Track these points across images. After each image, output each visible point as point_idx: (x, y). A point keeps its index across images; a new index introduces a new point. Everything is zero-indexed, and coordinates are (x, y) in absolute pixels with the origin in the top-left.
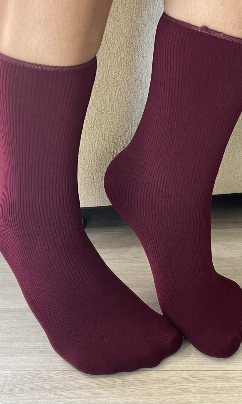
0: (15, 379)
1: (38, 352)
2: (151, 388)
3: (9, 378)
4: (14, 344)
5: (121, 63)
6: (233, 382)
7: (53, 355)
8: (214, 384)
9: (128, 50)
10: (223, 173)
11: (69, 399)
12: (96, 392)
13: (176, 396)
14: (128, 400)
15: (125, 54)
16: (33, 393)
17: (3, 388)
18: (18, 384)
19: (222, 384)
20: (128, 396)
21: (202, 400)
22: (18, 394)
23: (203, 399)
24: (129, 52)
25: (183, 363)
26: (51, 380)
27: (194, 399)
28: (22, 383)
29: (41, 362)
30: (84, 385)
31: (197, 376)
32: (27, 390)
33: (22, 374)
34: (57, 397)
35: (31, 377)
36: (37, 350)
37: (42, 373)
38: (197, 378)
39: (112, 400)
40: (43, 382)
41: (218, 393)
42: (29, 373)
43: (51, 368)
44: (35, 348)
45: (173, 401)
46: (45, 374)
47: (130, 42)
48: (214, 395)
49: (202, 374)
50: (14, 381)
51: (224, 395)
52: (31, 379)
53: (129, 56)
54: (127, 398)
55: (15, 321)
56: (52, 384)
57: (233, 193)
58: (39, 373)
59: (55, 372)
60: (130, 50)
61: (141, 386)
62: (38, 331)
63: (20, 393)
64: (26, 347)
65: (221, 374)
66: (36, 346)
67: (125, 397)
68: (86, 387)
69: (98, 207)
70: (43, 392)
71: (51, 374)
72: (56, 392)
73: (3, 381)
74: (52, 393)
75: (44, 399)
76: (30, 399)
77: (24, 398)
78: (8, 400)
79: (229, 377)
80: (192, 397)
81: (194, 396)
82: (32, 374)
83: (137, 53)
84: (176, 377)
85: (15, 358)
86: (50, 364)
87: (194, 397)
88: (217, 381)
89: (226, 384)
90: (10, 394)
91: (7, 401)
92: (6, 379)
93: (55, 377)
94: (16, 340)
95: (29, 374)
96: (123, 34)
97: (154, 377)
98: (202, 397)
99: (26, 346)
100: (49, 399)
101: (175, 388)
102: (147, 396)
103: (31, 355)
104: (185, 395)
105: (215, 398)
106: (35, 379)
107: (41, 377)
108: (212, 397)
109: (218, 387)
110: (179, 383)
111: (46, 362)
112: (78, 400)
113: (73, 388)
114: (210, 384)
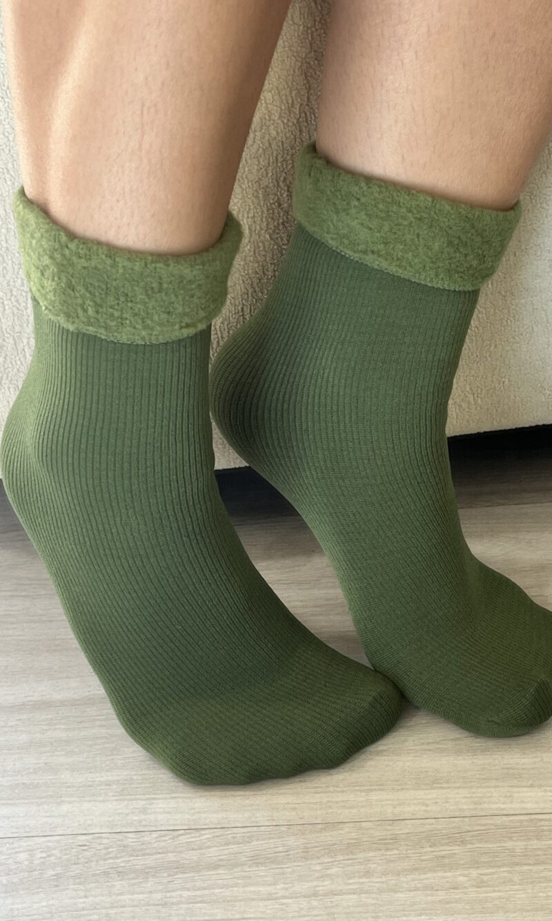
0: (68, 852)
1: (116, 792)
2: (369, 860)
3: (54, 852)
4: (62, 776)
5: (270, 149)
7: (147, 796)
8: (509, 844)
9: (285, 121)
10: (509, 381)
11: (188, 890)
12: (247, 873)
13: (425, 874)
14: (317, 889)
15: (279, 131)
16: (108, 882)
17: (41, 873)
18: (75, 864)
19: (525, 843)
20: (318, 879)
21: (482, 882)
22: (75, 884)
23: (485, 878)
24: (288, 126)
25: (436, 803)
26: (146, 852)
27: (465, 879)
28: (83, 860)
29: (122, 813)
30: (220, 860)
31: (469, 828)
32: (94, 875)
33: (81, 841)
34: (160, 887)
35: (102, 846)
36: (114, 787)
37: (126, 837)
38: (471, 834)
39: (282, 889)
40: (130, 856)
41: (517, 864)
42: (98, 838)
43: (145, 826)
44: (108, 784)
45: (420, 885)
46: (133, 838)
47: (288, 103)
48: (509, 869)
49: (481, 825)
50: (65, 857)
51: (530, 868)
52: (104, 852)
53: (288, 135)
54: (315, 883)
55: (63, 727)
56: (150, 861)
57: (534, 425)
58: (119, 837)
59: (155, 835)
60: (288, 120)
61: (346, 857)
62: (114, 745)
63: (80, 884)
64: (89, 783)
65: (521, 821)
66: (110, 778)
67: (312, 881)
68: (224, 863)
69: (235, 468)
70: (130, 879)
71: (146, 839)
72: (157, 877)
73: (41, 858)
74: (151, 879)
75: (133, 894)
76: (102, 895)
77: (88, 894)
78: (53, 899)
79: (542, 828)
80: (460, 875)
81: (466, 872)
82: (105, 841)
83: (306, 127)
84: (423, 832)
85: (65, 808)
86: (143, 817)
87: (465, 875)
88: (514, 839)
89: (535, 843)
90: (57, 886)
91: (51, 902)
92: (48, 853)
93: (155, 845)
94: (66, 769)
95: (99, 841)
96: (271, 86)
97: (375, 835)
98: (481, 874)
99: (89, 779)
100: (143, 893)
101: (422, 858)
102: (360, 877)
103: (101, 799)
104: (445, 872)
105: (510, 875)
106: (111, 850)
107: (124, 847)
108: (506, 874)
109: (517, 851)
110: (431, 847)
111: (134, 813)
112: (206, 892)
113: (196, 868)
114: (499, 845)
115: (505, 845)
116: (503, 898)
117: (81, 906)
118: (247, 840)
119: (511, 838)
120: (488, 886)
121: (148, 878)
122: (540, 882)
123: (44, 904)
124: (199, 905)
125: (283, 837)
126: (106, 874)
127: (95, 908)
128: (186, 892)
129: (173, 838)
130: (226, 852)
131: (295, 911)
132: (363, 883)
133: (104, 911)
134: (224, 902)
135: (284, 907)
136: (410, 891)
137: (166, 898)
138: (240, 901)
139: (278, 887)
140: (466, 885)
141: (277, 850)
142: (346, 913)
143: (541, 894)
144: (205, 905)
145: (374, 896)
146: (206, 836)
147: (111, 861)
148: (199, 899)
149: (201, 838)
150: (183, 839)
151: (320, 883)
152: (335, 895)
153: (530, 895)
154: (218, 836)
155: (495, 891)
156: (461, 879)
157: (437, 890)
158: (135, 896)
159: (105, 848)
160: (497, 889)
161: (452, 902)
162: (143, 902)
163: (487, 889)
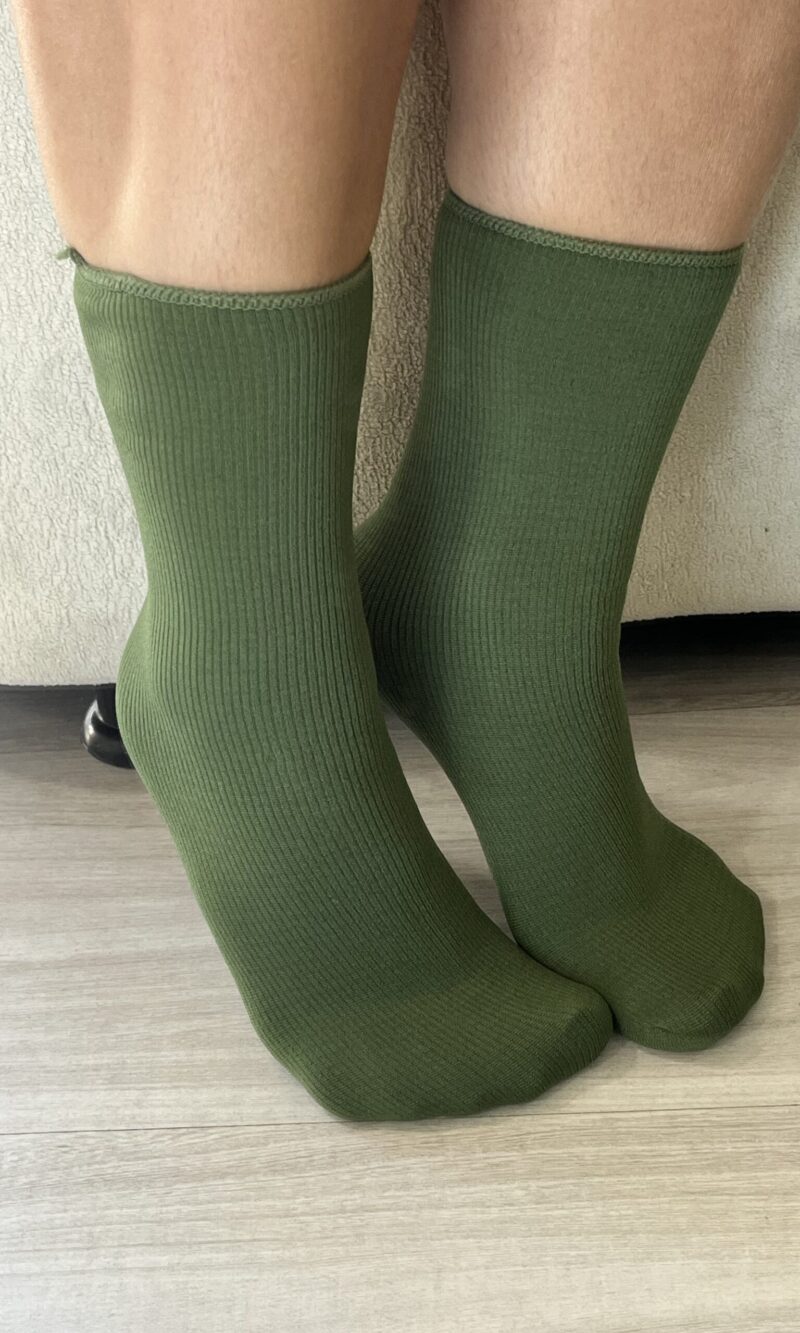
0: (44, 1154)
1: (105, 1079)
2: (408, 1169)
3: (29, 1154)
4: (41, 1058)
6: (629, 1144)
7: (143, 1085)
8: (577, 1150)
11: (189, 1204)
12: (261, 1184)
13: (475, 1186)
14: (344, 1203)
16: (92, 1192)
17: (12, 1181)
18: (53, 1169)
19: (596, 1149)
21: (543, 1196)
22: (51, 1195)
23: (547, 1192)
26: (140, 1155)
27: (523, 1192)
28: (62, 1165)
29: (112, 1107)
30: (229, 1167)
32: (76, 1184)
33: (61, 1140)
34: (156, 1200)
35: (86, 1148)
36: (103, 1073)
37: (116, 1137)
38: (533, 1136)
39: (303, 1203)
40: (120, 1160)
41: (587, 1175)
42: (82, 1137)
43: (138, 1123)
44: (96, 1068)
45: (468, 1201)
46: (124, 1138)
48: (577, 1181)
49: (545, 1125)
50: (40, 1161)
51: (602, 1179)
52: (89, 1154)
54: (343, 1197)
55: (43, 995)
56: (141, 1167)
58: (108, 1136)
59: (151, 1134)
61: (382, 1164)
63: (58, 1194)
64: (74, 1068)
65: (594, 1121)
66: (99, 1062)
67: (339, 1194)
68: (233, 1170)
70: (118, 1189)
71: (139, 1138)
72: (153, 1188)
73: (12, 1161)
74: (144, 1189)
75: (122, 1208)
76: (85, 1209)
77: (68, 1207)
78: (25, 1213)
79: (618, 1130)
80: (516, 1188)
81: (526, 1185)
82: (91, 1141)
85: (43, 1098)
86: (137, 1111)
87: (522, 1189)
88: (585, 1143)
89: (608, 1149)
90: (30, 1197)
91: (22, 1217)
92: (21, 1156)
93: (151, 1147)
94: (46, 1049)
95: (81, 1141)
98: (543, 1187)
99: (73, 1063)
100: (135, 1207)
101: (473, 1166)
102: (396, 1190)
103: (87, 1087)
104: (500, 1184)
105: (577, 1188)
106: (97, 1152)
107: (113, 1148)
108: (572, 1187)
109: (587, 1158)
110: (484, 1152)
111: (126, 1106)
112: (211, 1206)
113: (200, 1176)
114: (565, 1150)
115: (571, 1150)
116: (567, 1218)
117: (58, 1222)
118: (262, 1141)
119: (580, 1143)
120: (550, 1202)
121: (140, 1188)
122: (613, 1198)
123: (14, 1219)
124: (201, 1222)
125: (306, 1138)
126: (90, 1182)
127: (76, 1226)
128: (186, 1207)
129: (172, 1139)
130: (237, 1156)
131: (316, 1232)
132: (400, 1197)
133: (86, 1229)
134: (232, 1219)
135: (303, 1226)
136: (456, 1207)
137: (161, 1213)
138: (252, 1218)
139: (298, 1201)
140: (523, 1201)
141: (298, 1154)
142: (378, 1234)
143: (612, 1213)
144: (208, 1222)
145: (414, 1213)
146: (213, 1137)
147: (97, 1166)
148: (201, 1215)
149: (208, 1138)
150: (185, 1140)
151: (349, 1197)
152: (367, 1211)
153: (600, 1213)
154: (227, 1137)
155: (557, 1208)
157: (489, 1207)
158: (125, 1211)
159: (90, 1151)
160: (560, 1206)
161: (506, 1222)
162: (133, 1219)
163: (549, 1206)
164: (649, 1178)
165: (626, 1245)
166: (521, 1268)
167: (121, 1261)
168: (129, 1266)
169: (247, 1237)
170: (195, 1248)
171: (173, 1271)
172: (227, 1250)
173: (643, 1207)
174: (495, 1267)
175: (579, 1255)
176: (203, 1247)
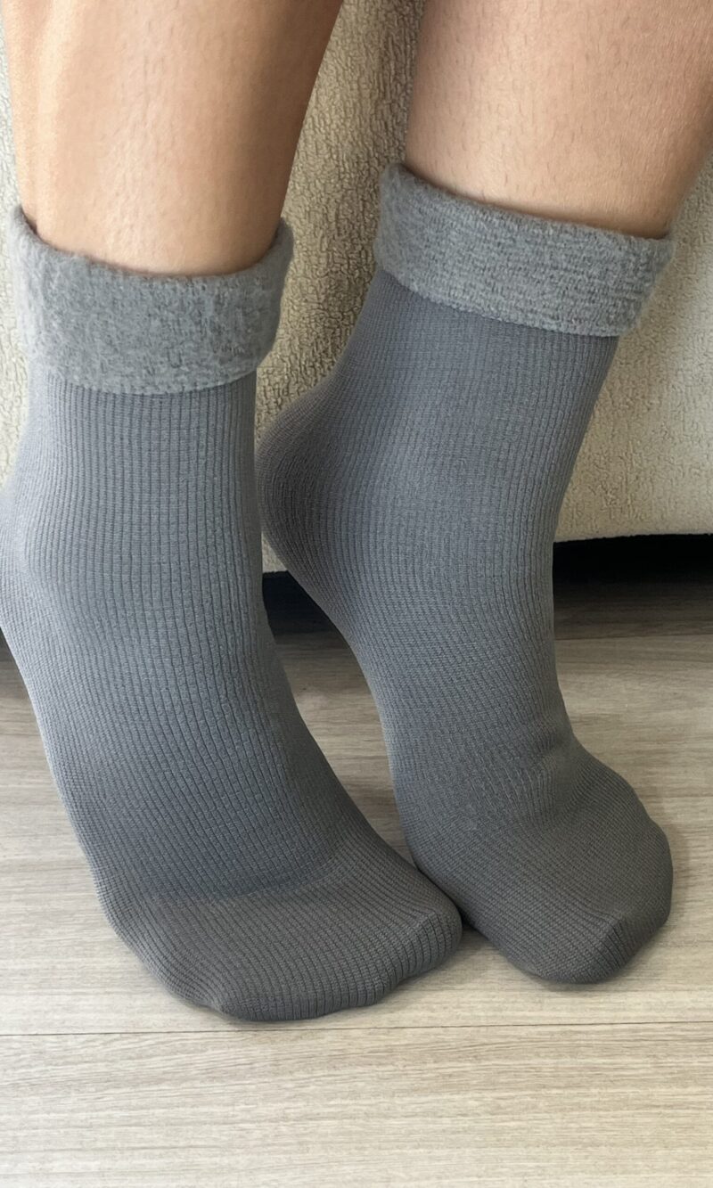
1: (33, 984)
2: (355, 1078)
6: (588, 1056)
7: (75, 990)
8: (535, 1062)
11: (121, 1110)
12: (198, 1090)
13: (427, 1096)
14: (288, 1111)
16: (17, 1096)
19: (555, 1061)
20: (289, 1099)
21: (499, 1107)
23: (503, 1103)
25: (445, 1008)
26: (69, 1060)
27: (477, 1103)
29: (40, 1011)
30: (165, 1073)
31: (486, 1041)
34: (85, 1105)
35: (12, 1052)
36: (31, 977)
37: (44, 1041)
38: (488, 1047)
39: (243, 1111)
40: (47, 1065)
41: (544, 1087)
42: (8, 1041)
43: (68, 1027)
44: (24, 973)
45: (418, 1110)
46: (52, 1043)
48: (534, 1093)
49: (501, 1036)
51: (561, 1091)
52: (14, 1059)
54: (286, 1104)
56: (73, 1071)
58: (35, 1039)
59: (82, 1039)
61: (326, 1072)
62: (33, 925)
65: (552, 1034)
66: (26, 966)
67: (281, 1101)
68: (169, 1076)
70: (46, 1094)
71: (69, 1043)
72: (82, 1093)
74: (73, 1094)
75: (49, 1113)
76: (9, 1113)
79: (578, 1042)
80: (470, 1099)
81: (477, 1095)
82: (16, 1045)
83: (313, 137)
84: (427, 1044)
86: (67, 1016)
87: (477, 1099)
88: (543, 1055)
89: (567, 1061)
93: (82, 1051)
95: (7, 1045)
97: (365, 1046)
98: (498, 1098)
100: (63, 1112)
101: (424, 1076)
102: (342, 1098)
103: (14, 992)
104: (452, 1094)
105: (535, 1100)
106: (22, 1056)
107: (41, 1053)
108: (529, 1099)
109: (545, 1070)
110: (435, 1062)
111: (55, 1011)
112: (144, 1112)
113: (135, 1082)
114: (522, 1062)
115: (531, 1062)
116: (524, 1129)
118: (200, 1048)
119: (538, 1055)
120: (506, 1113)
121: (69, 1093)
122: (572, 1110)
124: (133, 1128)
125: (248, 1046)
126: (15, 1086)
128: (119, 1112)
129: (104, 1044)
130: (172, 1063)
131: (256, 1139)
132: (347, 1105)
133: (9, 1133)
134: (167, 1125)
135: (243, 1133)
136: (406, 1117)
137: (91, 1118)
138: (188, 1124)
139: (237, 1108)
140: (478, 1111)
141: (238, 1061)
142: (323, 1143)
143: (572, 1125)
144: (143, 1128)
145: (361, 1121)
146: (147, 1042)
147: (23, 1070)
148: (134, 1121)
149: (143, 1044)
150: (117, 1045)
151: (293, 1105)
152: (311, 1119)
153: (559, 1126)
154: (163, 1043)
155: (513, 1120)
156: (472, 1103)
157: (441, 1117)
158: (52, 1115)
159: (16, 1055)
160: (516, 1117)
161: (459, 1132)
162: (62, 1123)
163: (504, 1117)
164: (611, 1091)
165: (586, 1157)
166: (476, 1179)
167: (48, 1165)
168: (54, 1171)
169: (182, 1144)
170: (128, 1153)
171: (103, 1176)
172: (161, 1156)
173: (604, 1120)
174: (447, 1177)
175: (538, 1167)
176: (136, 1153)
